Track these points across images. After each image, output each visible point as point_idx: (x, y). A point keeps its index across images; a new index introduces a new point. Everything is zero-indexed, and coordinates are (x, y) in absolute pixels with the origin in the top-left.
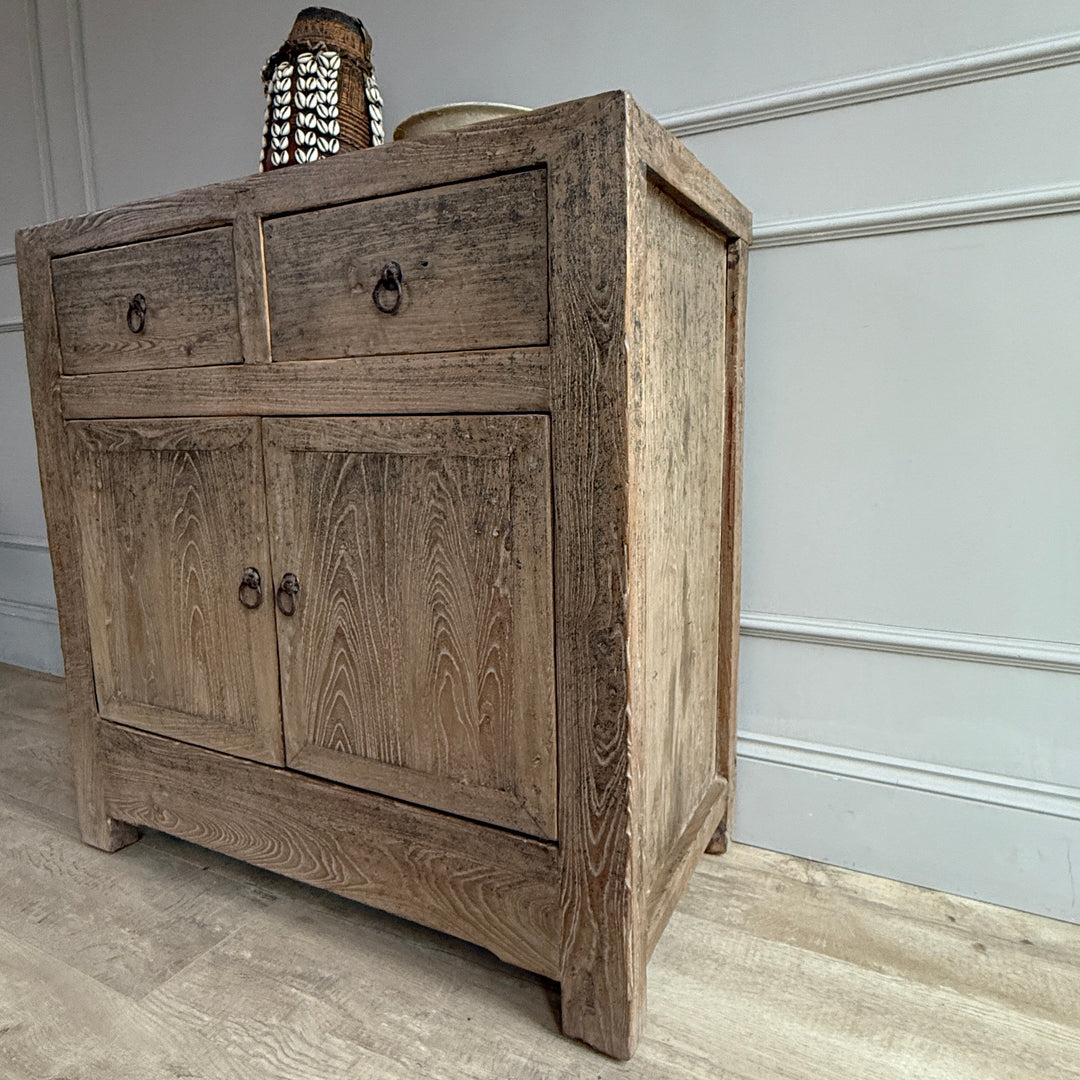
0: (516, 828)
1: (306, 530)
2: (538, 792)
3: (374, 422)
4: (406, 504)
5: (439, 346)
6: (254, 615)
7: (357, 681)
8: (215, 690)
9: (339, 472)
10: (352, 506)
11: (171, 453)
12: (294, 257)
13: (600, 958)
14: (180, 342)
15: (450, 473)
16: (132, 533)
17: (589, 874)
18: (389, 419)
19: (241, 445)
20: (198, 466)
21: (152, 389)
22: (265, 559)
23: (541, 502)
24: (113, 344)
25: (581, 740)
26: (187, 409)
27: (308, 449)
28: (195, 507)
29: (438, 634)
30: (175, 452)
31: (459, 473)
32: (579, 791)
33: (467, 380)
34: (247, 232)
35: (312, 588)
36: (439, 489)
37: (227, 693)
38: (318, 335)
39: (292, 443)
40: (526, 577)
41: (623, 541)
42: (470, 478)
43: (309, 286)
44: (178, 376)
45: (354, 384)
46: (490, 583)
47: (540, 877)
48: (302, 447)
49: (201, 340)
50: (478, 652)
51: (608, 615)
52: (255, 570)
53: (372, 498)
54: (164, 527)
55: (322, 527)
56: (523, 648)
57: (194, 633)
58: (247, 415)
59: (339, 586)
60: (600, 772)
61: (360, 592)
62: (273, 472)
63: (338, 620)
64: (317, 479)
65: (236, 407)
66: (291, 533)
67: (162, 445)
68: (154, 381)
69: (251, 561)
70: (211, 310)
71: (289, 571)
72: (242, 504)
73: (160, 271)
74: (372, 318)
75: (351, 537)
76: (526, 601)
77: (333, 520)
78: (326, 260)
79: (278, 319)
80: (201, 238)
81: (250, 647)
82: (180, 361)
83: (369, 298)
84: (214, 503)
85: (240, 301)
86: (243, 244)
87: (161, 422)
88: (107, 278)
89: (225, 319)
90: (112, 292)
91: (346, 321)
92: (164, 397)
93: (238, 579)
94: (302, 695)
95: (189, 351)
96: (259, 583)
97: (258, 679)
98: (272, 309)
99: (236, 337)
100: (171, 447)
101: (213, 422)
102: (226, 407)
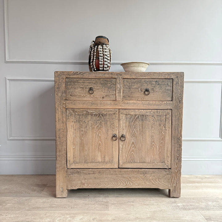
0: (164, 168)
1: (127, 127)
2: (168, 161)
3: (143, 110)
4: (147, 122)
5: (155, 100)
6: (114, 142)
7: (136, 150)
8: (103, 157)
9: (135, 118)
10: (137, 123)
11: (97, 115)
12: (129, 85)
13: (177, 183)
14: (101, 96)
15: (156, 118)
16: (83, 130)
17: (175, 172)
18: (145, 110)
19: (114, 114)
20: (103, 117)
21: (92, 104)
22: (118, 132)
23: (170, 121)
24: (82, 95)
25: (175, 153)
26: (102, 107)
27: (129, 114)
28: (102, 124)
29: (152, 141)
32: (174, 160)
33: (159, 105)
34: (119, 80)
35: (128, 136)
36: (154, 120)
37: (106, 157)
38: (132, 97)
39: (126, 113)
40: (167, 132)
41: (182, 126)
42: (159, 118)
43: (131, 90)
44: (100, 102)
45: (139, 105)
46: (161, 133)
47: (168, 174)
48: (128, 114)
49: (106, 96)
50: (159, 143)
51: (179, 135)
53: (141, 121)
54: (93, 128)
55: (131, 126)
56: (166, 141)
57: (99, 147)
58: (116, 109)
59: (133, 135)
60: (178, 157)
61: (138, 136)
62: (121, 118)
63: (133, 141)
64: (130, 119)
65: (114, 107)
66: (124, 128)
67: (94, 113)
68: (94, 102)
69: (115, 133)
70: (110, 91)
71: (123, 134)
72: (113, 123)
73: (98, 84)
74: (143, 95)
75: (136, 127)
76: (167, 135)
77: (133, 125)
78: (135, 86)
79: (124, 94)
80: (108, 80)
81: (113, 148)
82: (100, 99)
83: (143, 92)
84: (106, 123)
85: (117, 91)
86: (118, 82)
87: (95, 109)
88: (83, 84)
89: (113, 93)
90: (84, 86)
91: (138, 95)
92: (96, 105)
93: (111, 136)
94: (124, 154)
95: (103, 98)
96: (116, 136)
97: (114, 153)
98: (123, 92)
99: (115, 96)
100: (97, 114)
101: (108, 110)
102: (111, 107)
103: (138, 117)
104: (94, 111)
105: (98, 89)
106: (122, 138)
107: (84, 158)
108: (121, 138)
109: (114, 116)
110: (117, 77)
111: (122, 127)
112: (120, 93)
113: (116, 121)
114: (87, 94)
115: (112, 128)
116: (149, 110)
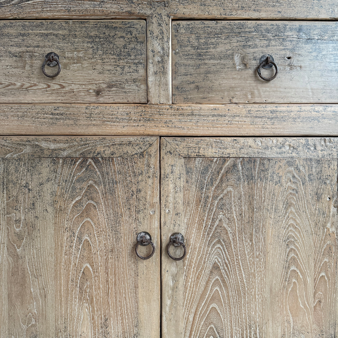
1: (193, 205)
3: (250, 140)
4: (270, 186)
5: (295, 100)
6: (143, 264)
7: (228, 296)
8: (98, 322)
9: (221, 169)
10: (230, 189)
11: (73, 160)
12: (196, 44)
14: (90, 87)
15: (301, 168)
16: (23, 218)
18: (261, 139)
19: (142, 154)
20: (100, 168)
21: (57, 116)
22: (157, 224)
24: (19, 84)
26: (94, 130)
27: (199, 156)
28: (94, 195)
29: (289, 258)
30: (77, 159)
31: (307, 168)
33: (314, 119)
34: (160, 25)
35: (194, 240)
36: (294, 177)
37: (112, 322)
38: (211, 90)
39: (186, 153)
42: (314, 170)
43: (207, 61)
44: (87, 108)
45: (237, 119)
46: (324, 226)
48: (193, 155)
49: (110, 86)
50: (315, 265)
52: (146, 233)
53: (246, 183)
54: (60, 211)
55: (206, 202)
57: (82, 283)
58: (148, 135)
59: (217, 237)
61: (233, 239)
62: (168, 170)
63: (214, 258)
64: (203, 173)
65: (141, 130)
66: (181, 207)
67: (65, 154)
68: (61, 110)
69: (144, 227)
70: (123, 68)
71: (176, 231)
72: (139, 191)
73: (76, 40)
74: (251, 83)
75: (228, 206)
77: (215, 198)
78: (221, 48)
79: (179, 79)
80: (118, 23)
81: (136, 287)
82: (88, 99)
83: (251, 72)
84: (112, 192)
85: (150, 66)
86: (156, 32)
87: (66, 138)
88: (19, 40)
89: (135, 76)
90: (24, 49)
91: (233, 83)
92: (71, 122)
93: (130, 240)
94: (182, 311)
95: (98, 93)
96: (150, 242)
97: (143, 307)
98: (174, 72)
99: (143, 87)
100: (74, 155)
101: (118, 140)
102: (131, 130)
103: (235, 165)
104: (61, 145)
105: (79, 60)
106: (171, 250)
107: (25, 327)
108: (168, 246)
109: (140, 165)
110: (149, 12)
111: (171, 206)
112: (164, 73)
113: (150, 181)
114: (35, 81)
115: (133, 209)
116: (274, 139)
